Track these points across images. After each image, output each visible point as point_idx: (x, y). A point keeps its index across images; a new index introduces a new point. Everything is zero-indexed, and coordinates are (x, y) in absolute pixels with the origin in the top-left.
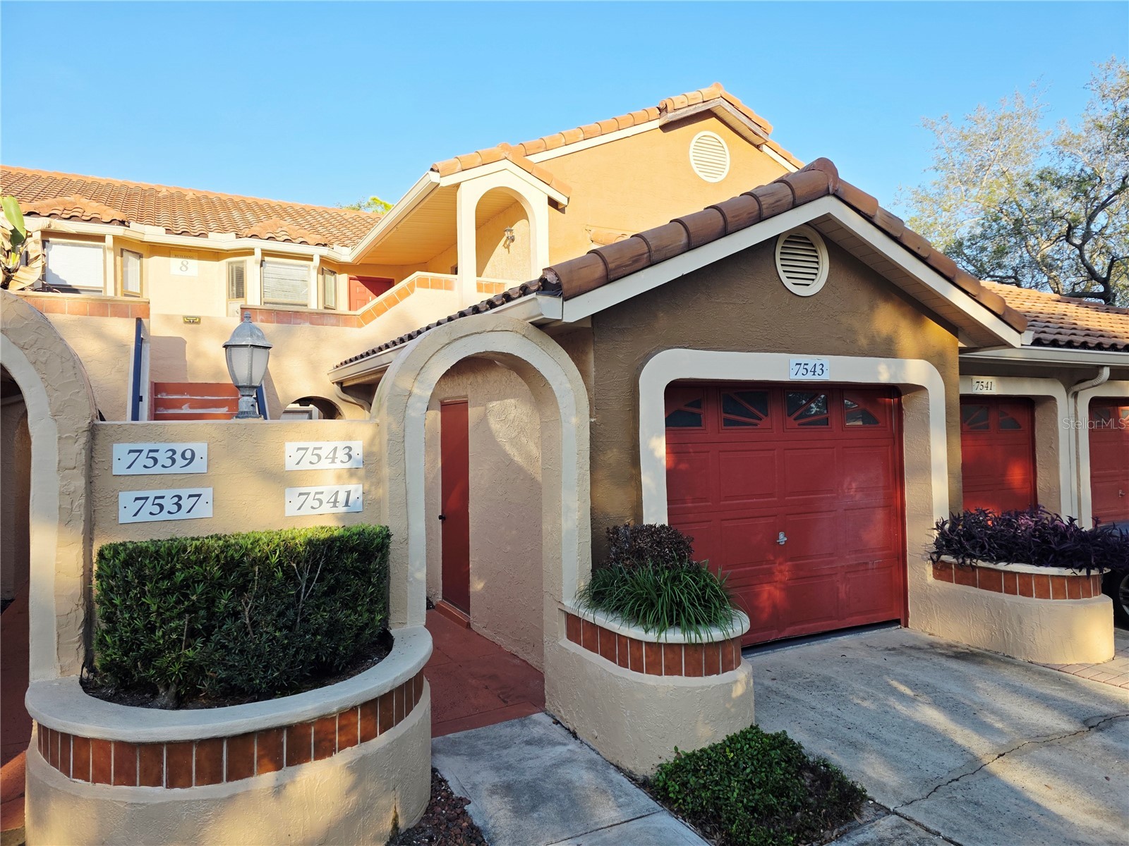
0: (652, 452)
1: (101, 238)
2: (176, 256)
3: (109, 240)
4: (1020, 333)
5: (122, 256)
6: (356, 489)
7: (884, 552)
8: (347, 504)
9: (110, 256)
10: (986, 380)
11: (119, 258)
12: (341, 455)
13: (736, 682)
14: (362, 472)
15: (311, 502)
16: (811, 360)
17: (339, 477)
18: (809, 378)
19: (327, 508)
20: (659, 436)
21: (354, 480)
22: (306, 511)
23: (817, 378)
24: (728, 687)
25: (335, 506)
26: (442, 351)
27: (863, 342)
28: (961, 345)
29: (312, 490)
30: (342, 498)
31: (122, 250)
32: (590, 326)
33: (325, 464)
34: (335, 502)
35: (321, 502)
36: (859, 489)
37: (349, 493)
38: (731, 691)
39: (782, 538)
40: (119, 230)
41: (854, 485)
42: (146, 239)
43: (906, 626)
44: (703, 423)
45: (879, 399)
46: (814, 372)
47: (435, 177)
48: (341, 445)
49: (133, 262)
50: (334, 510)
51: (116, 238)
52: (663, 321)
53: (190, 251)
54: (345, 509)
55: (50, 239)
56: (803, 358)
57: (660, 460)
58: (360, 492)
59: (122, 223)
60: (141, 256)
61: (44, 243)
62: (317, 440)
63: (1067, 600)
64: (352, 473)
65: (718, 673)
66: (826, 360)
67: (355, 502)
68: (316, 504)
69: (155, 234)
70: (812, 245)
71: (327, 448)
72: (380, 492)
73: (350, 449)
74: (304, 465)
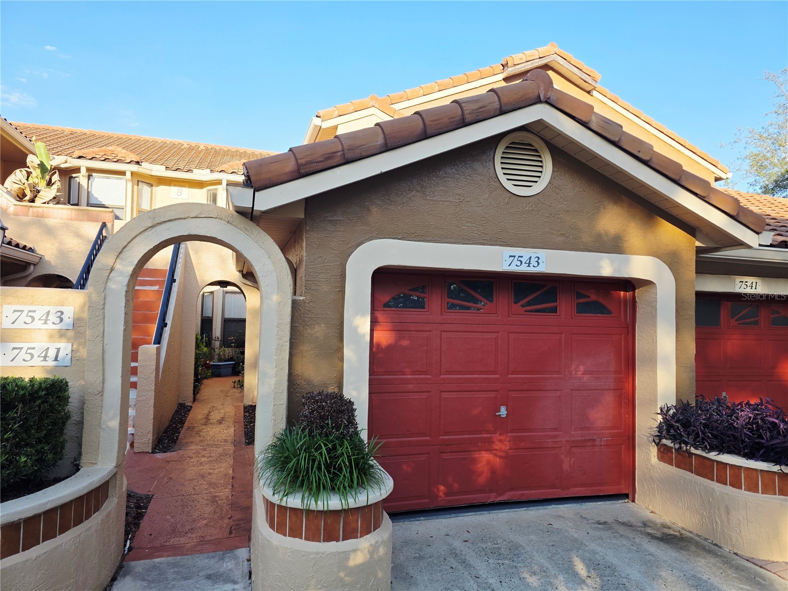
0: (355, 329)
1: (123, 173)
2: (175, 185)
3: (128, 174)
4: (758, 233)
5: (138, 185)
6: (65, 348)
7: (613, 431)
8: (56, 359)
9: (130, 185)
10: (750, 280)
11: (135, 187)
12: (53, 318)
13: (355, 551)
14: (71, 334)
15: (23, 355)
16: (526, 253)
17: (51, 337)
18: (524, 269)
19: (37, 362)
20: (363, 315)
21: (64, 340)
22: (19, 362)
23: (531, 270)
24: (346, 555)
25: (45, 360)
26: (146, 233)
27: (586, 238)
28: (698, 244)
29: (25, 346)
30: (52, 354)
31: (138, 181)
32: (303, 216)
33: (38, 324)
34: (45, 357)
35: (32, 356)
36: (585, 373)
37: (58, 350)
38: (347, 559)
39: (503, 411)
40: (134, 168)
41: (582, 368)
42: (154, 173)
43: (633, 501)
44: (426, 306)
45: (612, 292)
46: (529, 263)
47: (317, 122)
48: (53, 309)
49: (146, 189)
50: (44, 364)
51: (132, 173)
53: (184, 182)
54: (54, 363)
55: (93, 174)
56: (517, 251)
57: (364, 335)
58: (69, 351)
59: (138, 163)
60: (152, 186)
61: (89, 177)
62: (32, 304)
63: (777, 496)
64: (62, 334)
65: (338, 540)
66: (542, 253)
67: (64, 358)
68: (28, 357)
69: (158, 170)
70: (536, 151)
71: (40, 311)
72: (83, 352)
73: (62, 313)
74: (19, 325)
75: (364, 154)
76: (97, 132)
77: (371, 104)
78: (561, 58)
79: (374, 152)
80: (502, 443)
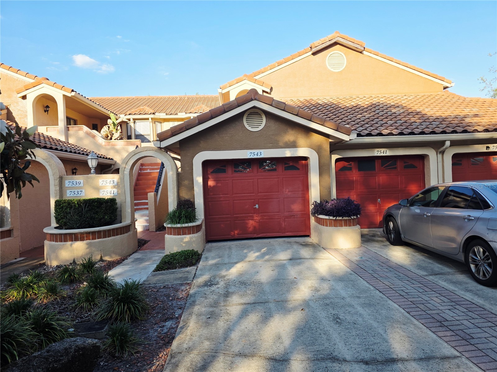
0: (197, 181)
1: (148, 119)
2: (171, 121)
3: (150, 119)
4: (349, 135)
5: (155, 124)
6: (115, 190)
7: (302, 212)
8: (113, 194)
9: (151, 124)
10: (382, 150)
11: (154, 124)
12: (112, 182)
13: (185, 238)
14: (116, 186)
15: (105, 193)
16: (256, 151)
17: (112, 188)
18: (256, 157)
19: (109, 194)
20: (199, 176)
21: (115, 188)
22: (104, 195)
23: (258, 157)
24: (183, 239)
25: (111, 194)
27: (281, 144)
28: (330, 140)
29: (106, 190)
30: (112, 192)
31: (155, 122)
32: (179, 146)
33: (108, 184)
34: (111, 193)
35: (108, 193)
36: (289, 192)
37: (114, 191)
38: (183, 240)
39: (257, 206)
40: (152, 116)
41: (287, 190)
42: (161, 117)
43: (310, 238)
44: (226, 172)
45: (299, 161)
46: (257, 155)
47: (220, 91)
48: (111, 180)
49: (159, 124)
50: (111, 195)
51: (152, 119)
52: (202, 144)
53: (175, 119)
54: (113, 195)
55: (136, 121)
56: (253, 151)
57: (200, 183)
58: (116, 191)
59: (154, 114)
60: (161, 123)
61: (134, 122)
62: (106, 179)
64: (114, 187)
65: (181, 235)
66: (262, 151)
67: (115, 193)
68: (107, 193)
69: (163, 115)
71: (108, 181)
72: (120, 192)
73: (114, 181)
74: (104, 185)
75: (192, 126)
76: (139, 97)
77: (244, 78)
78: (342, 39)
79: (196, 125)
80: (257, 218)
